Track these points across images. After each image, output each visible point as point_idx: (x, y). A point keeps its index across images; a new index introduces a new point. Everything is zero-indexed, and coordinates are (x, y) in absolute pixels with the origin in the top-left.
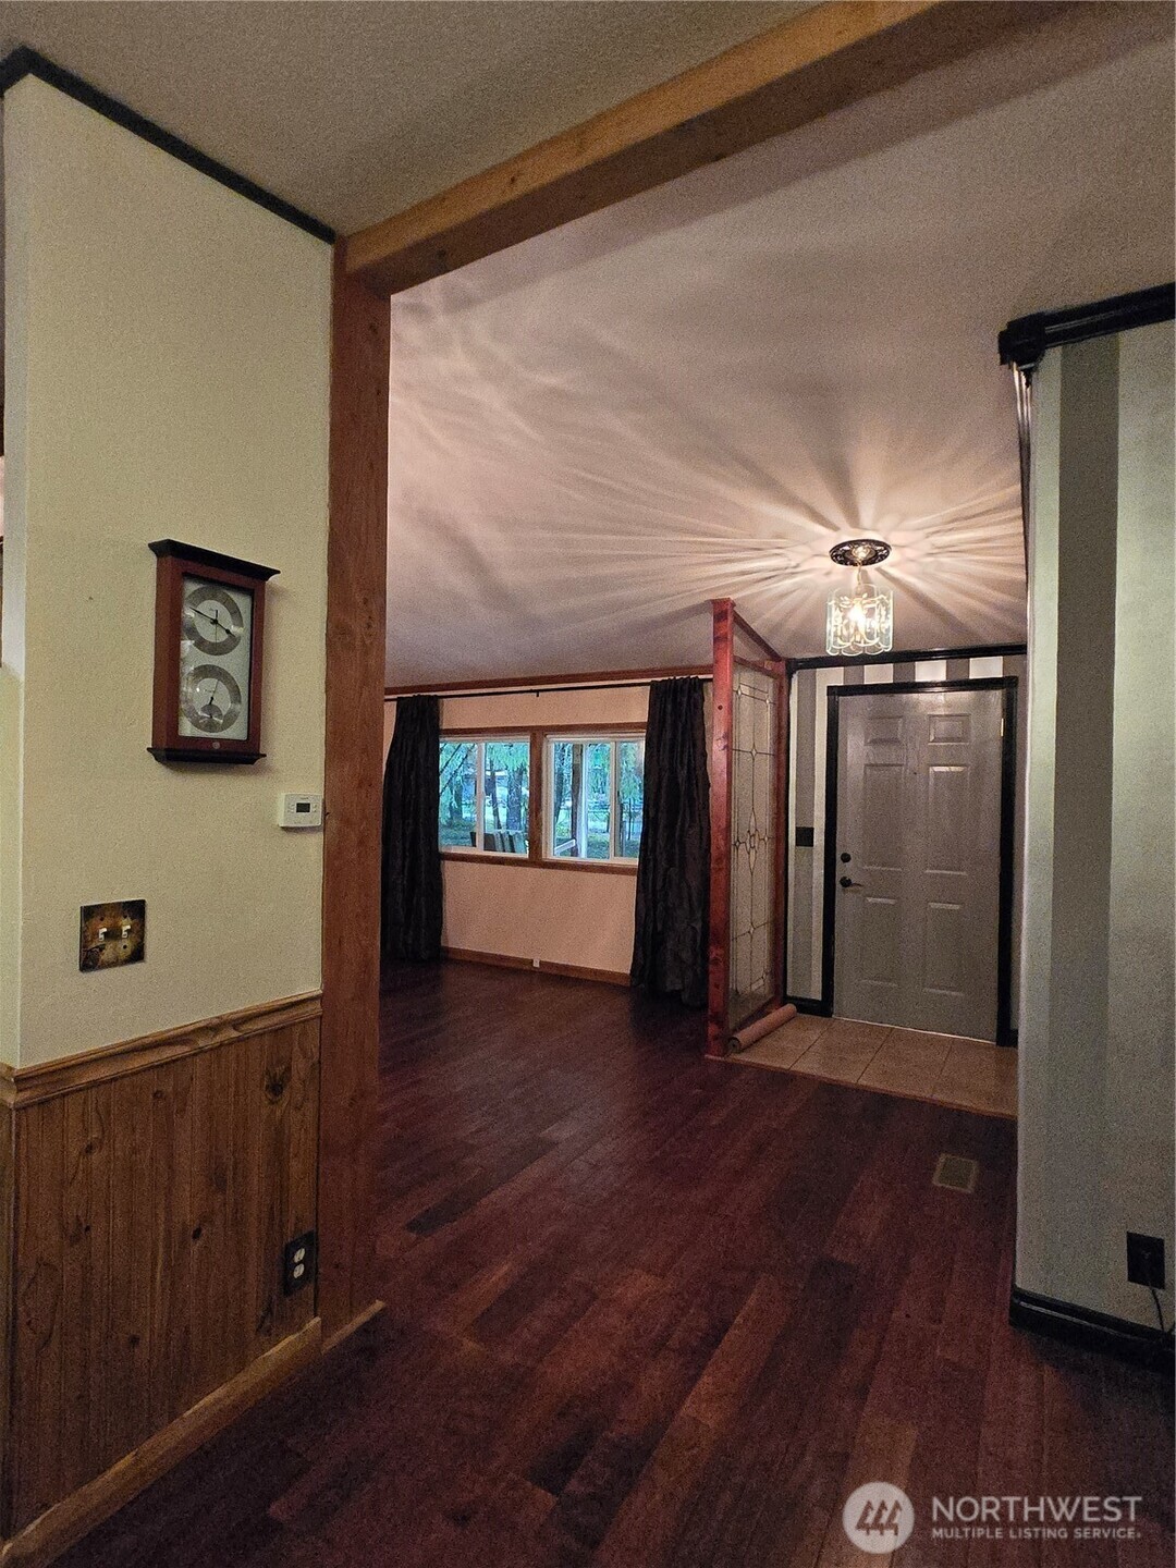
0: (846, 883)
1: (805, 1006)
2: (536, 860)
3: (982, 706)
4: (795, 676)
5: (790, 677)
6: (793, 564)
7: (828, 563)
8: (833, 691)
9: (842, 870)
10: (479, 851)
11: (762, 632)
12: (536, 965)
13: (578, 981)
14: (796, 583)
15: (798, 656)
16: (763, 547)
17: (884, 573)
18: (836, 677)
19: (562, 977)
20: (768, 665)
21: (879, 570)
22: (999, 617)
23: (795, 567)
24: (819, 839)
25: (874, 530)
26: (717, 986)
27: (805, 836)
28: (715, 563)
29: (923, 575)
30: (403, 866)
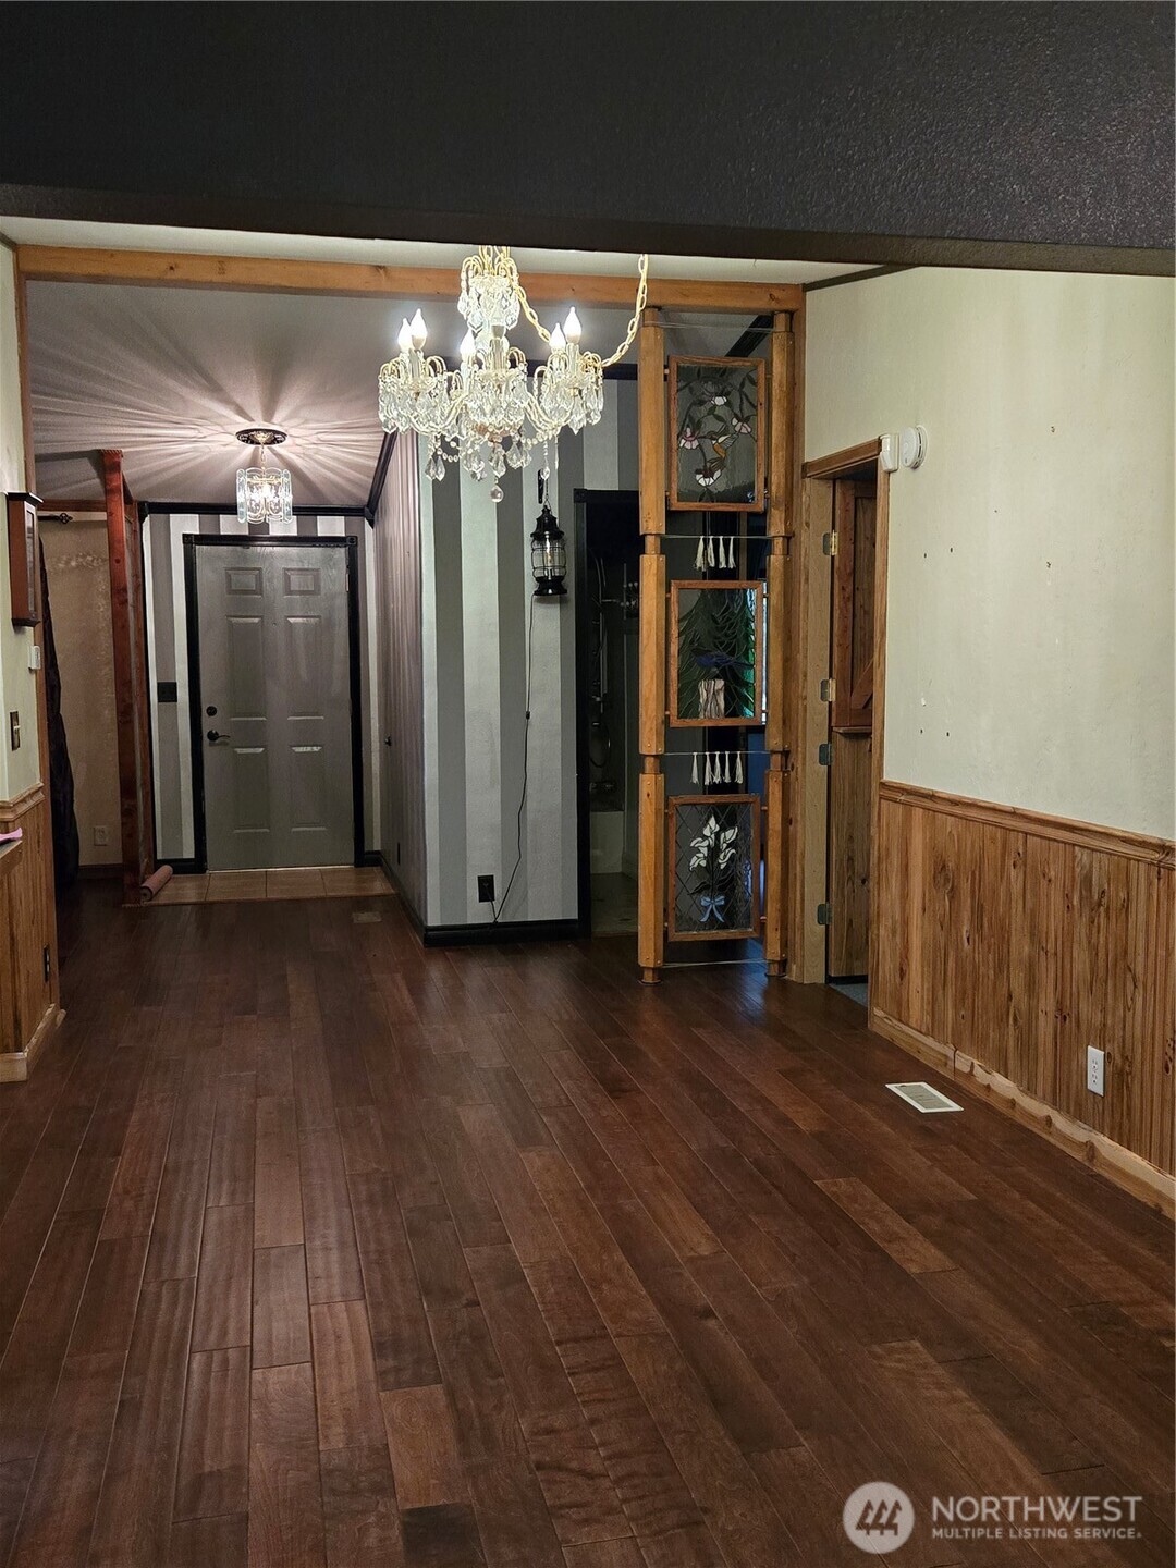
0: (213, 736)
3: (328, 560)
4: (147, 519)
5: (142, 520)
6: (200, 436)
8: (189, 541)
9: (208, 724)
14: (194, 447)
15: (151, 500)
17: (278, 452)
18: (191, 524)
21: (270, 449)
22: (349, 487)
23: (200, 438)
24: (183, 693)
25: (280, 425)
27: (167, 691)
28: (130, 426)
29: (305, 456)
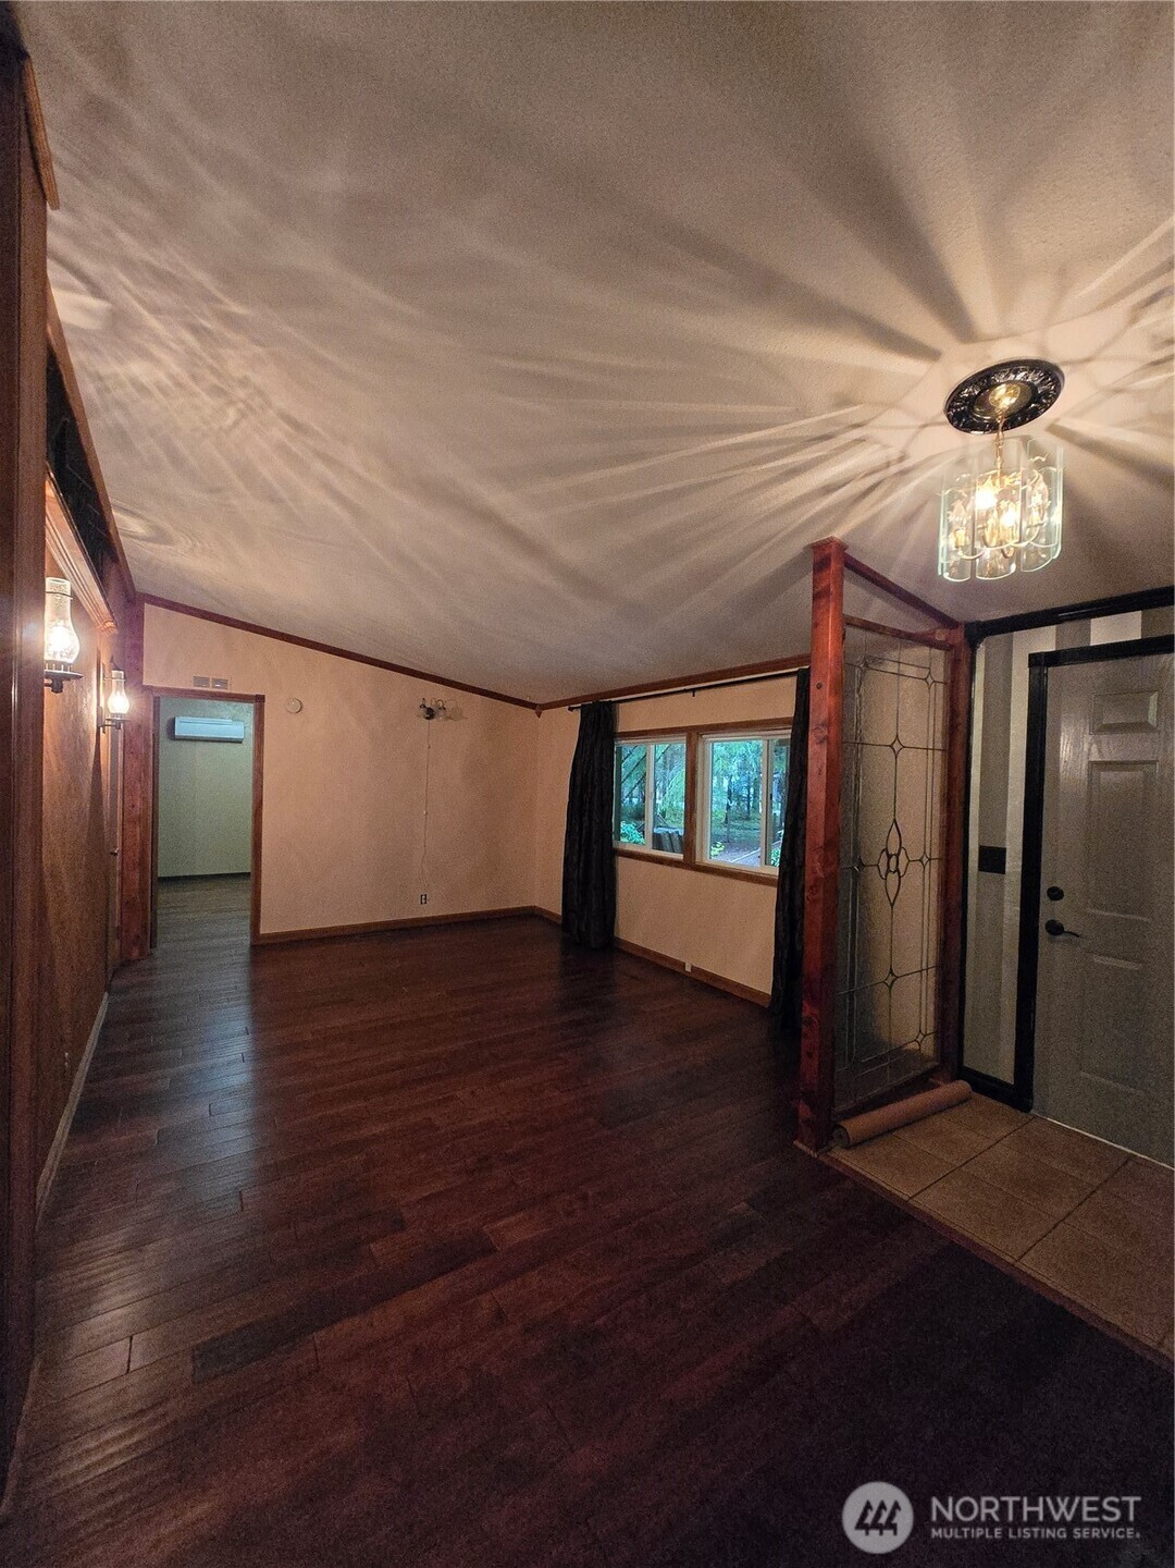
0: (1055, 929)
1: (985, 1085)
2: (690, 863)
4: (981, 646)
5: (973, 649)
6: (894, 453)
7: (951, 437)
8: (1039, 662)
9: (1048, 910)
10: (649, 850)
11: (910, 586)
12: (688, 969)
13: (725, 995)
14: (918, 488)
15: (983, 617)
16: (827, 431)
17: (1068, 436)
18: (1045, 640)
19: (709, 987)
20: (941, 636)
21: (1053, 429)
23: (901, 459)
24: (1014, 863)
25: (1011, 334)
26: (810, 1055)
27: (993, 859)
29: (1156, 421)
30: (579, 861)
